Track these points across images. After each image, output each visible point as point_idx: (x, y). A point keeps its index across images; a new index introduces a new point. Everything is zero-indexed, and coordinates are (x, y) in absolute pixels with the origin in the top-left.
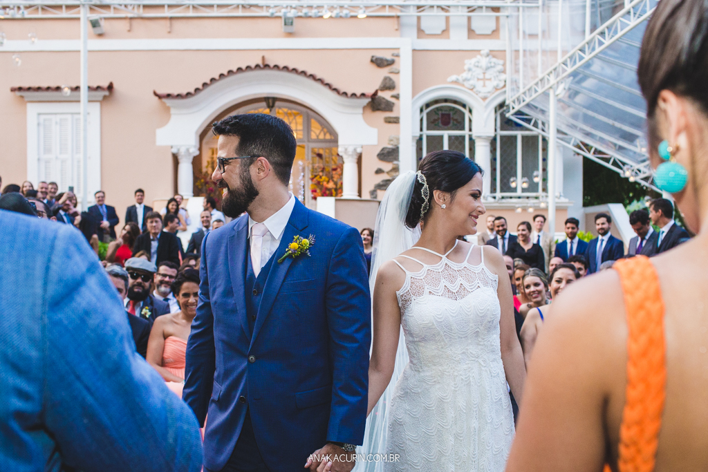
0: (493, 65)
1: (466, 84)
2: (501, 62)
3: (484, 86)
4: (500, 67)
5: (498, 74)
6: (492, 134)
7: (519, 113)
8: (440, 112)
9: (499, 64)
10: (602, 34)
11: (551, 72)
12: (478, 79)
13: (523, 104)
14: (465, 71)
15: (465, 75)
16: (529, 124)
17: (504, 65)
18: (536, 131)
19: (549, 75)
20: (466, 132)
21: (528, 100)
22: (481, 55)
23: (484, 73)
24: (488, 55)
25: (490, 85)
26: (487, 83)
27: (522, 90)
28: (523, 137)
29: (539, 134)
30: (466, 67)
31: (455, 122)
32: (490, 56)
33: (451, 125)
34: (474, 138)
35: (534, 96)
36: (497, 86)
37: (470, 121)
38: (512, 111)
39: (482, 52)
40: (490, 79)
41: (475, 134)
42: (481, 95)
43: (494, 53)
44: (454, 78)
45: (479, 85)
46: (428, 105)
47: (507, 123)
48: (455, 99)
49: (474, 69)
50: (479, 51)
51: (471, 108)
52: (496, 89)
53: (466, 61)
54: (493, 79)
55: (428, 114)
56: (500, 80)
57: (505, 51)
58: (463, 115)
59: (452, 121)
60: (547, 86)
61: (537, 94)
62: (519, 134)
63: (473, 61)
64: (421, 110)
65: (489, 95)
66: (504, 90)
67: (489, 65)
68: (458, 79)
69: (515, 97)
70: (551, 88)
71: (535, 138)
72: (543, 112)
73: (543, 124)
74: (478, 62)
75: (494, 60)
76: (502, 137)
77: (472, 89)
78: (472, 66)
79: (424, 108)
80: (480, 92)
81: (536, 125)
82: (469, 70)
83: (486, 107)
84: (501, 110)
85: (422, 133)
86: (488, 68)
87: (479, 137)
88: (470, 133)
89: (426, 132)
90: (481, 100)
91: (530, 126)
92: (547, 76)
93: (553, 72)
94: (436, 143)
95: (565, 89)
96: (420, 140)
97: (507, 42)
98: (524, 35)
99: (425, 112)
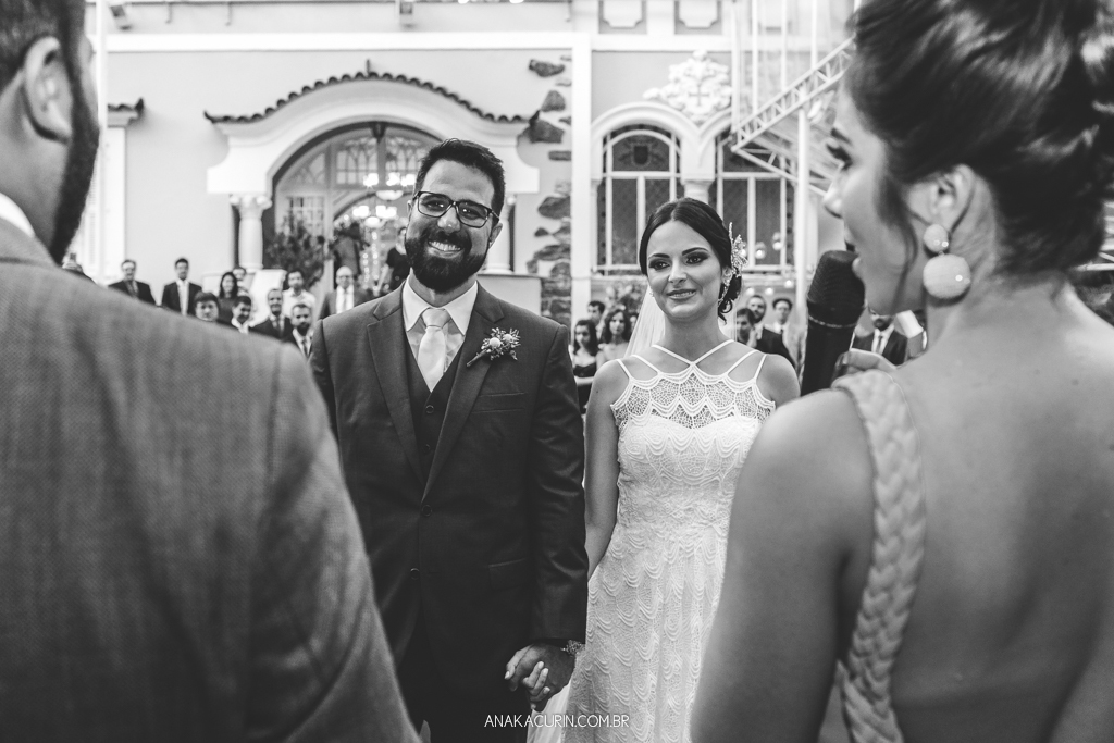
0: (711, 73)
1: (673, 102)
2: (725, 69)
3: (699, 104)
4: (723, 77)
5: (719, 86)
6: (711, 178)
7: (751, 146)
8: (632, 145)
9: (721, 72)
11: (801, 84)
12: (690, 95)
13: (757, 132)
14: (668, 82)
15: (670, 88)
16: (767, 162)
17: (729, 73)
18: (777, 173)
19: (797, 88)
20: (671, 175)
21: (765, 126)
22: (695, 59)
23: (699, 86)
24: (704, 59)
25: (708, 104)
26: (704, 100)
27: (756, 112)
28: (759, 183)
29: (781, 177)
30: (672, 77)
31: (655, 160)
32: (708, 61)
33: (649, 163)
34: (683, 182)
35: (775, 119)
36: (719, 104)
37: (678, 157)
38: (741, 143)
39: (696, 54)
40: (707, 95)
41: (685, 176)
42: (695, 118)
43: (714, 56)
44: (653, 92)
45: (691, 104)
46: (614, 134)
47: (733, 161)
48: (654, 124)
49: (684, 79)
50: (691, 52)
51: (679, 138)
52: (717, 109)
53: (672, 68)
54: (712, 94)
55: (615, 147)
56: (723, 97)
57: (730, 52)
58: (666, 148)
59: (650, 158)
60: (794, 106)
61: (780, 117)
62: (751, 177)
63: (683, 67)
64: (605, 141)
65: (706, 118)
66: (728, 111)
67: (707, 74)
68: (659, 95)
69: (745, 122)
70: (801, 107)
71: (775, 183)
72: (787, 144)
73: (788, 162)
74: (690, 69)
75: (714, 66)
76: (725, 182)
77: (680, 110)
78: (680, 75)
79: (609, 138)
80: (692, 114)
81: (776, 163)
82: (677, 81)
83: (703, 135)
84: (725, 142)
85: (605, 175)
86: (704, 78)
87: (691, 182)
88: (678, 175)
89: (612, 174)
90: (694, 127)
91: (768, 166)
92: (795, 91)
93: (805, 84)
94: (625, 190)
95: (822, 109)
96: (602, 186)
97: (733, 39)
98: (760, 29)
99: (611, 144)
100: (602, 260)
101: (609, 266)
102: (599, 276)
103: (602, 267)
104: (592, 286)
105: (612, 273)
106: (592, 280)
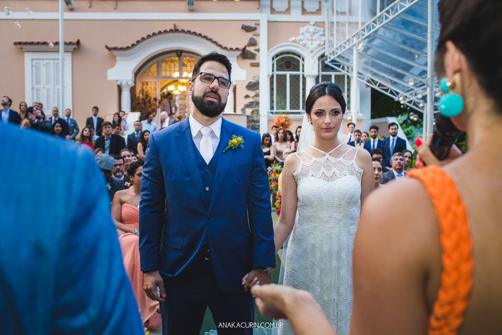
0: (317, 31)
1: (301, 43)
2: (322, 29)
3: (312, 44)
4: (321, 33)
5: (320, 36)
6: (317, 74)
7: (333, 61)
8: (284, 60)
9: (321, 31)
10: (388, 12)
12: (308, 40)
13: (336, 55)
14: (300, 34)
15: (300, 37)
16: (339, 67)
17: (324, 31)
18: (344, 72)
19: (353, 37)
20: (300, 73)
21: (339, 53)
22: (310, 25)
23: (312, 36)
24: (314, 25)
25: (316, 44)
26: (314, 42)
27: (335, 47)
28: (336, 76)
29: (346, 74)
30: (301, 32)
31: (294, 66)
32: (316, 26)
33: (291, 68)
34: (305, 76)
35: (343, 50)
36: (320, 44)
37: (303, 65)
38: (329, 60)
39: (311, 23)
40: (315, 40)
41: (306, 73)
42: (310, 49)
43: (319, 24)
44: (293, 39)
45: (309, 44)
46: (277, 56)
47: (326, 67)
48: (293, 52)
49: (306, 33)
50: (309, 22)
51: (304, 57)
52: (319, 46)
53: (301, 29)
54: (317, 40)
55: (277, 61)
56: (322, 41)
57: (324, 22)
58: (299, 62)
59: (292, 66)
60: (352, 45)
61: (345, 49)
62: (333, 74)
63: (305, 28)
64: (273, 59)
65: (314, 49)
66: (324, 46)
67: (315, 31)
68: (295, 40)
69: (331, 51)
70: (354, 45)
71: (343, 76)
72: (348, 60)
73: (348, 68)
74: (308, 29)
75: (318, 28)
76: (322, 76)
77: (304, 46)
78: (304, 32)
79: (275, 57)
81: (343, 68)
82: (303, 34)
83: (313, 57)
84: (322, 59)
85: (273, 73)
86: (314, 33)
87: (308, 76)
88: (303, 73)
89: (276, 73)
90: (310, 53)
91: (340, 69)
92: (352, 38)
93: (356, 36)
94: (281, 80)
95: (363, 46)
96: (272, 77)
97: (326, 17)
98: (337, 13)
99: (275, 60)
100: (272, 108)
101: (275, 110)
102: (271, 115)
103: (272, 111)
104: (268, 118)
105: (276, 113)
106: (268, 116)
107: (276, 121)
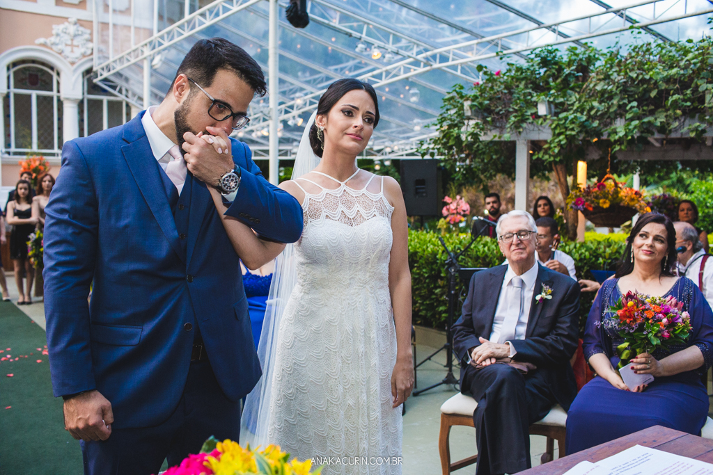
0: (80, 33)
1: (54, 48)
2: (88, 31)
3: (72, 51)
4: (87, 36)
5: (85, 42)
6: (80, 97)
7: (105, 80)
8: (27, 73)
9: (85, 33)
10: (203, 15)
11: (146, 45)
12: (66, 45)
13: (112, 72)
14: (53, 35)
15: (53, 39)
16: (115, 90)
17: (91, 34)
18: (121, 97)
19: (143, 46)
20: (54, 93)
21: (118, 68)
22: (69, 23)
23: (72, 40)
24: (75, 24)
25: (78, 52)
26: (75, 49)
27: (111, 59)
28: (110, 103)
29: (123, 100)
30: (54, 32)
31: (43, 84)
32: (78, 25)
33: (39, 85)
34: (62, 99)
35: (126, 64)
36: (85, 53)
37: (58, 83)
38: (100, 78)
39: (70, 20)
40: (78, 46)
41: (63, 95)
42: (69, 60)
43: (81, 22)
44: (42, 40)
45: (67, 50)
46: (15, 64)
47: (93, 88)
48: (42, 61)
49: (62, 35)
50: (67, 18)
51: (59, 70)
52: (84, 55)
53: (54, 26)
54: (80, 46)
55: (15, 73)
56: (87, 48)
57: (92, 22)
58: (51, 77)
59: (40, 82)
60: (141, 57)
61: (129, 64)
62: (105, 99)
63: (61, 27)
64: (8, 69)
65: (77, 60)
66: (91, 57)
67: (77, 33)
68: (46, 43)
69: (104, 65)
70: (145, 58)
71: (120, 103)
72: (127, 80)
73: (127, 91)
74: (66, 29)
75: (81, 29)
76: (89, 101)
77: (60, 54)
78: (60, 32)
79: (11, 66)
80: (68, 57)
81: (120, 91)
82: (58, 35)
83: (75, 71)
84: (88, 76)
85: (9, 90)
86: (75, 36)
87: (67, 99)
88: (58, 94)
89: (13, 90)
90: (69, 65)
91: (116, 92)
92: (141, 48)
93: (148, 45)
94: (23, 102)
95: (161, 60)
96: (7, 98)
97: (94, 14)
98: (114, 11)
99: (12, 71)
100: (8, 145)
101: (13, 149)
102: (7, 156)
103: (8, 150)
104: (2, 161)
105: (16, 154)
106: (2, 158)
107: (24, 164)
